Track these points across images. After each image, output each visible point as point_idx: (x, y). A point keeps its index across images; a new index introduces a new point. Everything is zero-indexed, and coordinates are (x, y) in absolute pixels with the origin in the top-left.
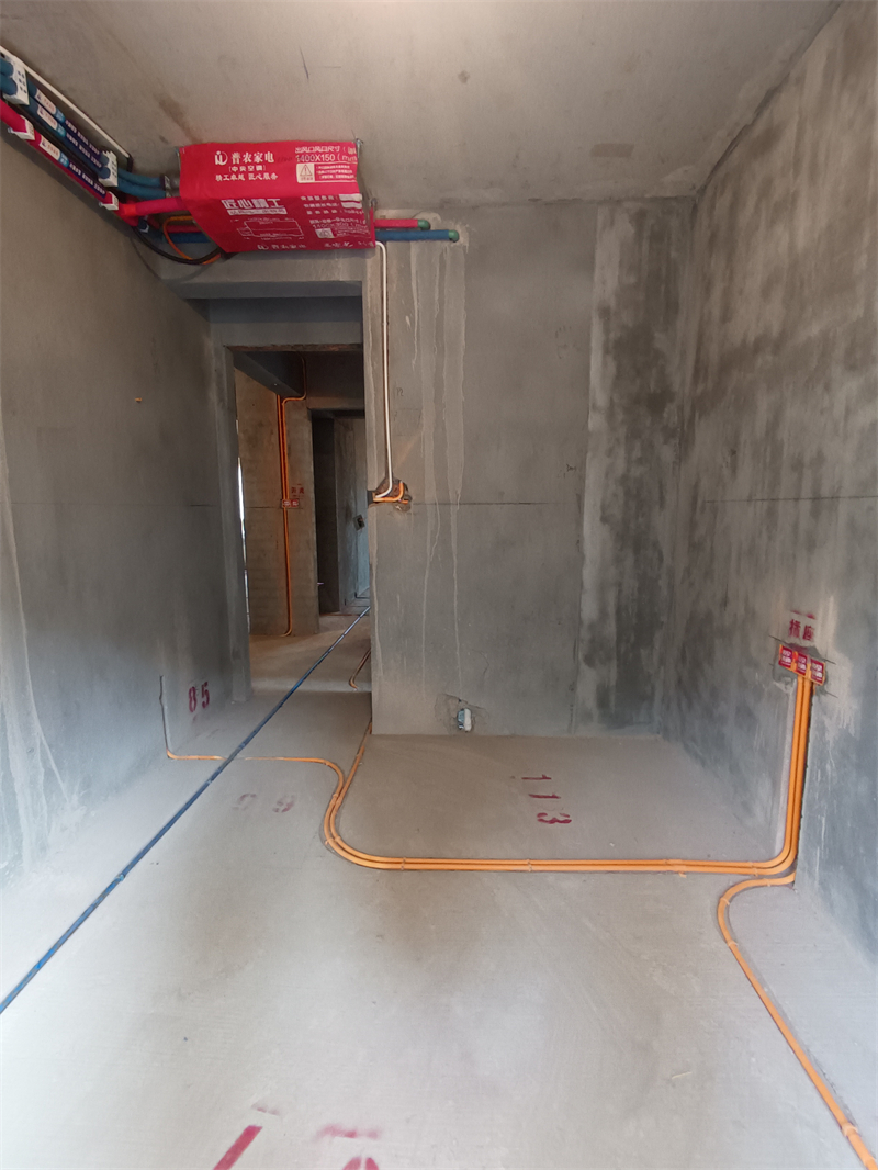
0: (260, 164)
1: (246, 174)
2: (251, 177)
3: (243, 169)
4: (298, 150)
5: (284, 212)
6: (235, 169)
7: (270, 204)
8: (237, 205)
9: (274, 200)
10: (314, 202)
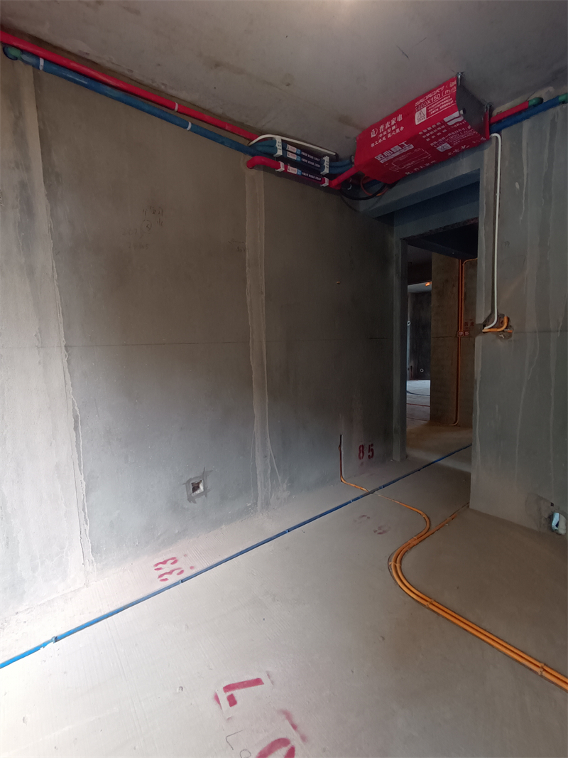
0: (395, 124)
1: (386, 136)
2: (389, 136)
3: (385, 133)
4: (417, 104)
5: (412, 147)
6: (381, 135)
7: (402, 146)
8: (384, 156)
9: (403, 143)
10: (428, 132)
